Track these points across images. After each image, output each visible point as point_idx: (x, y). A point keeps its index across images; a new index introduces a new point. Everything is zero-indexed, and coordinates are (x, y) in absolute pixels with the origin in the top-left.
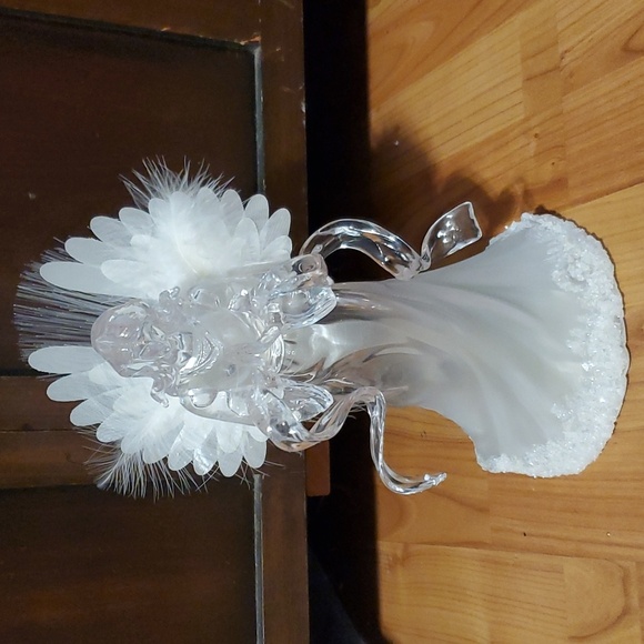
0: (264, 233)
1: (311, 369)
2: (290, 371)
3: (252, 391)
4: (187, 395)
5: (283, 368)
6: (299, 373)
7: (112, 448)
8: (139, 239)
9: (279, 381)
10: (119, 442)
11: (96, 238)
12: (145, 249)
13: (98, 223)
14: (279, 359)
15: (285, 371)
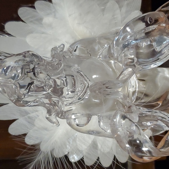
0: (124, 9)
1: (158, 99)
2: (143, 101)
3: (115, 116)
4: (71, 118)
5: (137, 99)
6: (150, 102)
7: (34, 149)
8: (47, 20)
9: (134, 108)
10: (38, 145)
11: (23, 21)
12: (50, 26)
13: (23, 11)
14: (134, 93)
15: (139, 101)
